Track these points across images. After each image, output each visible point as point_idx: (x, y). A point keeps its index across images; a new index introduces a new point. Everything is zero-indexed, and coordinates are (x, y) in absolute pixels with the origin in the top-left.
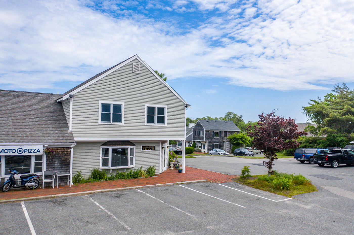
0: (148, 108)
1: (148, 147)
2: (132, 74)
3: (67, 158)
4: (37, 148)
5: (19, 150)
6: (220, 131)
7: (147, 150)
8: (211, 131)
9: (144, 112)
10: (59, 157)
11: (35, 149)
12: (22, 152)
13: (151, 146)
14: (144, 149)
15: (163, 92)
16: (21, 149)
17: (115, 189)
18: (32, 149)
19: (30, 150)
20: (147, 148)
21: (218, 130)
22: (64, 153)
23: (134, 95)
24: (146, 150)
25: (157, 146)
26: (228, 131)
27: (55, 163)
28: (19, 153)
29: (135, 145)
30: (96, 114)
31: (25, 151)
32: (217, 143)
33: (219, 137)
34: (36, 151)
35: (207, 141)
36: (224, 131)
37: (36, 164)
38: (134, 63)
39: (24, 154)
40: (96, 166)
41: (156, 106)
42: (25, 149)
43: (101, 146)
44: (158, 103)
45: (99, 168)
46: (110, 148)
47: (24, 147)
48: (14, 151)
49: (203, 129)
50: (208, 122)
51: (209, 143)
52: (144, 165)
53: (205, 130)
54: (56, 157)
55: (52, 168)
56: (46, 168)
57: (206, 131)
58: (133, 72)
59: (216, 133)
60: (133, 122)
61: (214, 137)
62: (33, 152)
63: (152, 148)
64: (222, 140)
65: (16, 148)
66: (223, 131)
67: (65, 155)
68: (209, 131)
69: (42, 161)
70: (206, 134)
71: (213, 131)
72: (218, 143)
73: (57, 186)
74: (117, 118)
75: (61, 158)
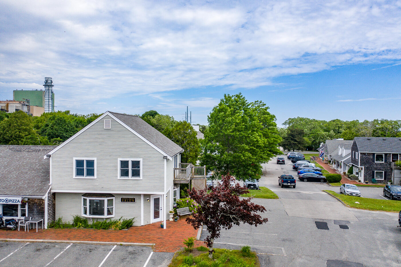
0: (122, 162)
1: (128, 198)
2: (103, 131)
3: (43, 207)
4: (18, 199)
5: (6, 200)
6: (386, 155)
7: (127, 201)
8: (370, 153)
9: (117, 166)
10: (37, 206)
11: (16, 200)
12: (8, 202)
13: (131, 198)
14: (123, 200)
15: (138, 145)
16: (7, 200)
17: (54, 241)
18: (14, 200)
19: (13, 201)
20: (126, 200)
21: (383, 153)
22: (40, 203)
23: (106, 151)
24: (125, 202)
25: (138, 198)
26: (400, 154)
27: (34, 211)
28: (6, 202)
29: (114, 196)
30: (71, 169)
31: (10, 201)
32: (380, 170)
33: (383, 162)
34: (17, 201)
35: (363, 167)
36: (393, 154)
37: (22, 210)
38: (105, 120)
39: (9, 203)
40: (78, 214)
41: (130, 160)
42: (10, 200)
43: (82, 196)
44: (131, 157)
45: (81, 215)
46: (88, 199)
47: (9, 198)
48: (3, 201)
49: (358, 151)
50: (369, 141)
51: (366, 169)
52: (124, 216)
53: (359, 152)
54: (34, 206)
55: (32, 214)
56: (28, 214)
57: (361, 153)
58: (105, 128)
59: (379, 157)
60: (106, 176)
61: (375, 162)
62: (15, 202)
63: (132, 200)
64: (389, 166)
65: (4, 198)
66: (390, 154)
67: (41, 205)
68: (365, 153)
69: (25, 208)
70: (361, 157)
71: (374, 154)
72: (383, 170)
73: (36, 229)
74: (91, 173)
75: (38, 207)
